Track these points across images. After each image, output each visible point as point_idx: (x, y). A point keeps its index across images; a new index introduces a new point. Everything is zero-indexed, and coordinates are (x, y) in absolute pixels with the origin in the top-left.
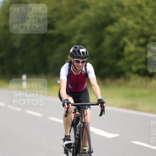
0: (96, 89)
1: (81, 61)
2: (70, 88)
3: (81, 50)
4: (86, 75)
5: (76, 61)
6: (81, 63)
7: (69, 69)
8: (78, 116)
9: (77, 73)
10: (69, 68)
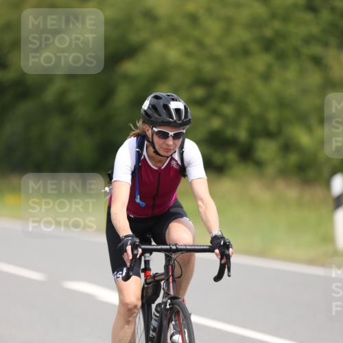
0: (206, 207)
1: (171, 134)
2: (138, 204)
3: (173, 105)
4: (182, 171)
5: (159, 132)
6: (171, 139)
7: (139, 155)
8: (157, 279)
9: (159, 165)
10: (138, 152)
